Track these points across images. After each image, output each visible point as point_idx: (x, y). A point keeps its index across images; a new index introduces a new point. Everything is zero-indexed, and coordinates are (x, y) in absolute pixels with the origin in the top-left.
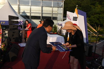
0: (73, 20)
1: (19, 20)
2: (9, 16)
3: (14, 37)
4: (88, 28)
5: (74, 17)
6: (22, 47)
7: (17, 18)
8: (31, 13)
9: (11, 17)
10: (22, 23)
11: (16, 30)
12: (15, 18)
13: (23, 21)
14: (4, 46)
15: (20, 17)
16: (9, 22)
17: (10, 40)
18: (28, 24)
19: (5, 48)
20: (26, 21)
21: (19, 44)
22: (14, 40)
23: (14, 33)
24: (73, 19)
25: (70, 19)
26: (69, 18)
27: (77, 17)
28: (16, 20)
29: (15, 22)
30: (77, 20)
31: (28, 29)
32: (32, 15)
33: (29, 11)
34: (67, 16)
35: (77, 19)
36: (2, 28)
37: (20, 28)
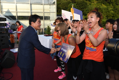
1: (5, 22)
10: (9, 25)
12: (2, 20)
13: (9, 23)
15: (7, 19)
23: (2, 37)
26: (64, 17)
28: (3, 22)
29: (2, 25)
31: (21, 32)
34: (62, 15)
35: (72, 18)
37: (12, 31)
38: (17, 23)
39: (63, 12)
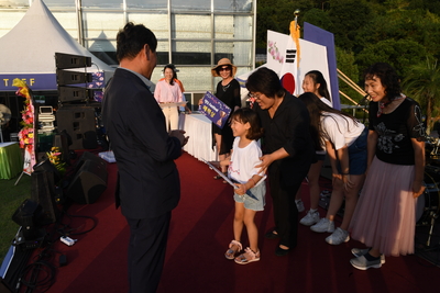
0: (287, 61)
1: (93, 70)
2: (56, 54)
3: (79, 131)
5: (288, 51)
7: (87, 62)
9: (63, 60)
10: (102, 79)
11: (85, 107)
12: (78, 62)
13: (103, 74)
14: (58, 156)
15: (94, 60)
16: (57, 79)
19: (61, 161)
21: (101, 155)
22: (81, 140)
23: (78, 115)
24: (285, 59)
25: (278, 58)
26: (275, 54)
28: (82, 70)
29: (78, 77)
30: (295, 59)
34: (268, 48)
35: (293, 56)
36: (34, 99)
39: (272, 36)
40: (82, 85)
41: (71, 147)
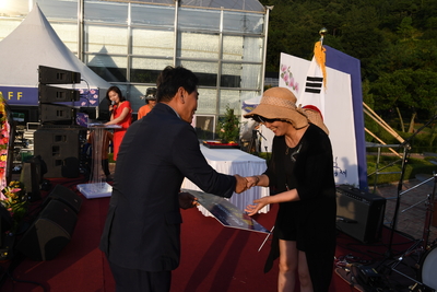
0: (307, 90)
1: (81, 87)
2: (40, 67)
3: (59, 156)
4: (369, 123)
5: (309, 79)
6: (91, 199)
7: (75, 77)
8: (131, 58)
9: (47, 74)
11: (68, 128)
12: (65, 77)
13: (98, 92)
14: (17, 193)
15: (86, 74)
16: (39, 94)
17: (44, 170)
18: (117, 104)
19: (20, 200)
20: (111, 89)
21: (80, 188)
22: (60, 167)
23: (59, 138)
25: (292, 84)
26: (289, 80)
27: (321, 76)
28: (69, 87)
29: (64, 95)
30: (322, 89)
31: (119, 123)
32: (138, 65)
33: (125, 51)
34: (281, 72)
35: (320, 85)
36: (11, 117)
37: (86, 119)
38: (112, 93)
39: (286, 60)
40: (69, 104)
41: (45, 176)
